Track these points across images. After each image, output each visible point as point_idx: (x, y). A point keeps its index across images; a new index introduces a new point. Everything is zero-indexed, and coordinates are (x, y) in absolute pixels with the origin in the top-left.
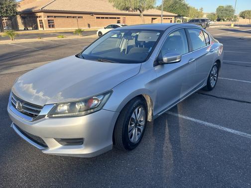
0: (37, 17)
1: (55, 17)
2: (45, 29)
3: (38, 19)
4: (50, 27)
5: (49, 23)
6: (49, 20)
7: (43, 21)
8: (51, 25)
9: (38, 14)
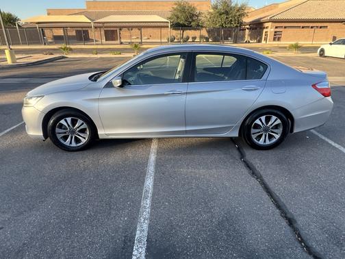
0: (264, 28)
1: (285, 27)
2: (268, 42)
3: (265, 30)
4: (274, 39)
5: (275, 35)
6: (275, 32)
7: (268, 33)
8: (277, 37)
9: (266, 25)
